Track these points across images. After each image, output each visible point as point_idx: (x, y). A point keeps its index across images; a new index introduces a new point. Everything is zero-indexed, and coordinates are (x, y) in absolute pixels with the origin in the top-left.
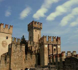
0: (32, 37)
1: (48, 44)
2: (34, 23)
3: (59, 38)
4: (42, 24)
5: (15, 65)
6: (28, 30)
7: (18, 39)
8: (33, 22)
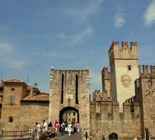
5: (152, 121)
7: (143, 66)
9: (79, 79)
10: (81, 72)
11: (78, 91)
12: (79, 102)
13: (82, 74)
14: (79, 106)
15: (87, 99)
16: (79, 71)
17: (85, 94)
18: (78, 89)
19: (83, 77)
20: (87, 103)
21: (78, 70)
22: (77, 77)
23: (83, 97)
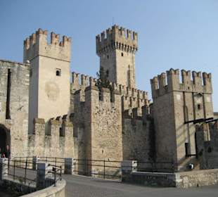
0: (111, 70)
1: (184, 92)
2: (117, 31)
3: (208, 75)
4: (136, 34)
5: (101, 149)
6: (97, 52)
8: (113, 28)
9: (13, 77)
10: (17, 65)
11: (11, 97)
12: (12, 116)
13: (19, 69)
14: (11, 123)
15: (25, 111)
16: (14, 63)
17: (22, 104)
18: (11, 93)
19: (20, 74)
20: (25, 118)
21: (13, 61)
22: (9, 73)
23: (18, 107)
